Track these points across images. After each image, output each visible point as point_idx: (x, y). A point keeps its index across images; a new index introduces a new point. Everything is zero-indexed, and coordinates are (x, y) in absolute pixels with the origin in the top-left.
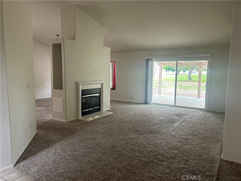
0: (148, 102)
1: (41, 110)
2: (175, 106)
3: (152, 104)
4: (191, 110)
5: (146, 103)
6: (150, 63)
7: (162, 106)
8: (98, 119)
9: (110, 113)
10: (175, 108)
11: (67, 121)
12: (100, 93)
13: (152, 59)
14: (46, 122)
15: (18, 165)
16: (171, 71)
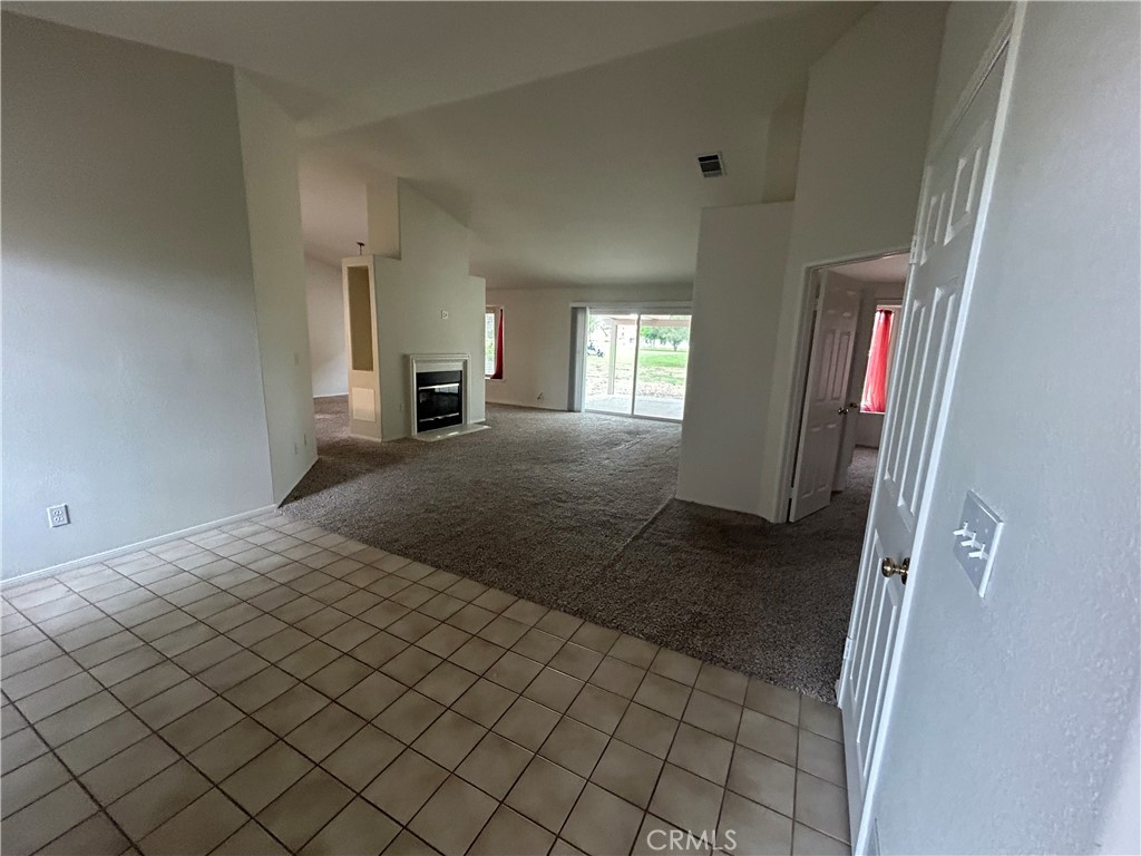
0: (576, 407)
1: (324, 420)
2: (633, 416)
3: (583, 410)
4: (662, 423)
5: (571, 410)
6: (580, 317)
7: (603, 417)
8: (455, 437)
9: (485, 427)
10: (631, 420)
11: (386, 440)
12: (460, 382)
13: (584, 309)
14: (338, 443)
15: (285, 506)
16: (658, 341)
